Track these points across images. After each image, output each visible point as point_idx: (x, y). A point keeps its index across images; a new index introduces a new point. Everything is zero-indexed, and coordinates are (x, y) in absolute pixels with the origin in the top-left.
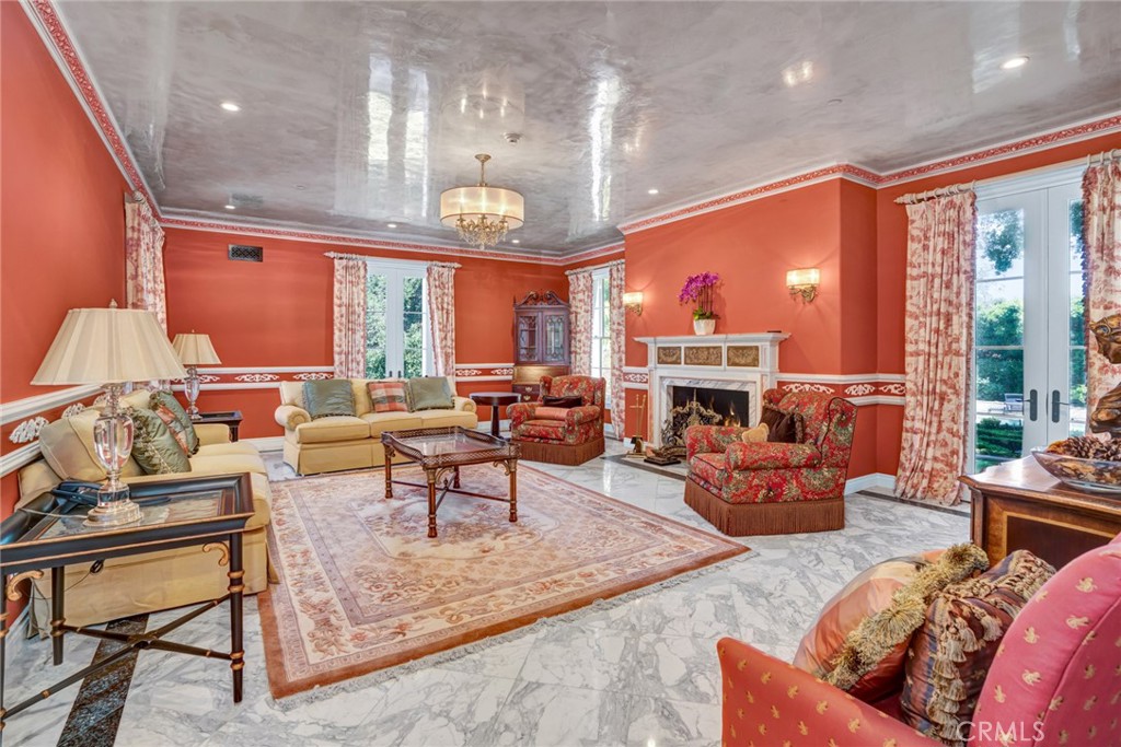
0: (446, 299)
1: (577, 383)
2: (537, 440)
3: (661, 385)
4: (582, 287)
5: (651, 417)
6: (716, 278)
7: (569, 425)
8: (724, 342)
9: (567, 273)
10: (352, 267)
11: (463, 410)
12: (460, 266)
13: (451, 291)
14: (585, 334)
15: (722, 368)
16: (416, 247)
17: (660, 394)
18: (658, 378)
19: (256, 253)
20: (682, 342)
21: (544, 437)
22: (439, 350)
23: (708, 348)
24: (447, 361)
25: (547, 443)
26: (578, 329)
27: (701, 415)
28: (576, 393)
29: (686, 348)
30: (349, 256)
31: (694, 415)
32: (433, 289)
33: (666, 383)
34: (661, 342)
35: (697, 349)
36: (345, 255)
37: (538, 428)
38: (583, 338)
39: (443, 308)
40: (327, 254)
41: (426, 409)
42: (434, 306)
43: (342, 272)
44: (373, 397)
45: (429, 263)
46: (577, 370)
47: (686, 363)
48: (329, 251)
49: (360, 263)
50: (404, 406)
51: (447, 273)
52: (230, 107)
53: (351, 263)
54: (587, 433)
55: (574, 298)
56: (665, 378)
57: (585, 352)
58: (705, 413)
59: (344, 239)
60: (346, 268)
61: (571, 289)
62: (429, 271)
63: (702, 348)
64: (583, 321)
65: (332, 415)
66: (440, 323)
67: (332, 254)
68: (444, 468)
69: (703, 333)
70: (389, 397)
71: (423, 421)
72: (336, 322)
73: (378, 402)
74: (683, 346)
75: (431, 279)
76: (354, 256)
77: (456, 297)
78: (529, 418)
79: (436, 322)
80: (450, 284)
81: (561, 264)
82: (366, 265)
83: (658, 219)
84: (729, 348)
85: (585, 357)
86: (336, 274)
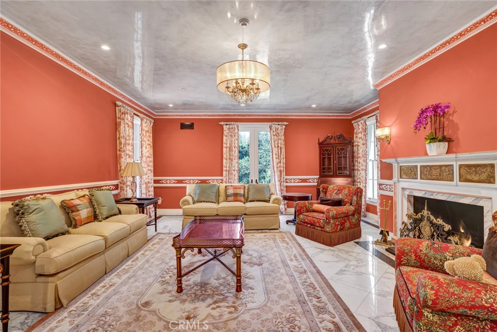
0: (280, 142)
1: (342, 190)
2: (309, 225)
3: (403, 195)
4: (361, 130)
5: (395, 217)
6: (448, 107)
7: (327, 219)
8: (455, 161)
9: (353, 122)
10: (232, 128)
11: (273, 203)
12: (287, 123)
13: (283, 137)
14: (363, 158)
15: (454, 183)
16: (264, 115)
17: (402, 201)
18: (400, 189)
19: (191, 126)
20: (418, 162)
21: (313, 224)
22: (275, 169)
23: (441, 166)
24: (281, 175)
25: (314, 228)
26: (359, 155)
27: (431, 222)
28: (340, 196)
29: (421, 167)
30: (230, 123)
31: (425, 221)
32: (273, 137)
33: (407, 193)
34: (402, 162)
35: (431, 167)
36: (228, 123)
37: (309, 218)
38: (361, 161)
39: (278, 146)
40: (220, 123)
41: (254, 201)
42: (273, 146)
43: (227, 131)
44: (227, 194)
45: (270, 123)
46: (359, 180)
47: (421, 178)
48: (221, 122)
49: (235, 126)
50: (242, 199)
51: (281, 128)
52: (106, 48)
53: (231, 126)
54: (342, 224)
55: (357, 137)
56: (406, 189)
57: (362, 170)
58: (435, 221)
59: (228, 115)
60: (229, 128)
61: (355, 131)
62: (271, 127)
63: (436, 166)
64: (361, 150)
65: (204, 202)
66: (276, 154)
67: (222, 123)
68: (187, 248)
69: (435, 154)
70: (234, 194)
71: (246, 208)
72: (224, 156)
73: (229, 196)
74: (419, 165)
75: (272, 132)
76: (232, 123)
77: (286, 140)
78: (308, 211)
79: (274, 154)
80: (282, 134)
81: (350, 118)
82: (238, 127)
83: (399, 72)
84: (461, 166)
85: (363, 173)
86: (225, 132)
